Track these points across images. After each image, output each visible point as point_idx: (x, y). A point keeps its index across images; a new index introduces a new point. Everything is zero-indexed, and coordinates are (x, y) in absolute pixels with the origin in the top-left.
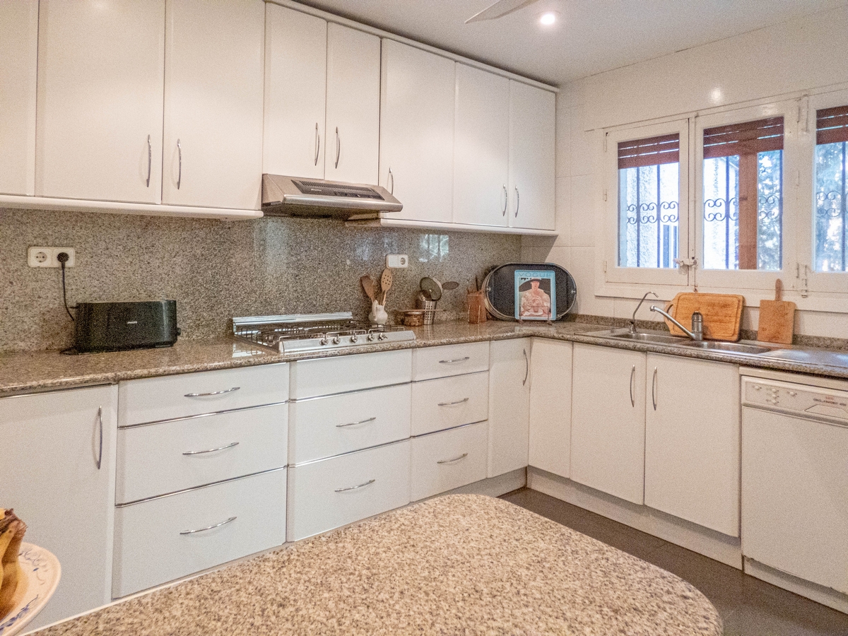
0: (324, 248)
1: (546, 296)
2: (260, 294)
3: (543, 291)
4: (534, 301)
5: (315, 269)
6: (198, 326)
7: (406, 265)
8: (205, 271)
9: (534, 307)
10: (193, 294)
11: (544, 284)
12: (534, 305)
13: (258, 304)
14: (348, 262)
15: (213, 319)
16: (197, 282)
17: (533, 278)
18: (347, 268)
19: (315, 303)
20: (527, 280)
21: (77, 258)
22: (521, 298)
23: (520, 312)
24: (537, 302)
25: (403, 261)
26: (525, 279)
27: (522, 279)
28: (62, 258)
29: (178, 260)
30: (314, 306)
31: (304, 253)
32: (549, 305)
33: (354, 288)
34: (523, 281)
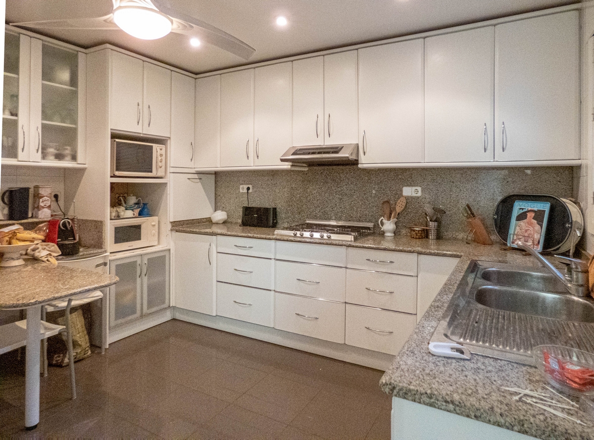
0: (358, 183)
1: (537, 227)
2: (322, 208)
3: (536, 222)
4: (526, 231)
5: (352, 195)
6: (294, 221)
7: (419, 194)
8: (297, 195)
9: (525, 236)
10: (292, 206)
11: (539, 216)
12: (526, 235)
13: (321, 214)
14: (374, 192)
15: (300, 219)
16: (293, 200)
17: (530, 209)
18: (373, 195)
19: (352, 215)
20: (524, 210)
21: (253, 189)
22: (515, 227)
23: (513, 239)
24: (529, 232)
25: (417, 191)
26: (523, 209)
27: (520, 209)
28: (248, 189)
29: (286, 189)
30: (352, 217)
31: (345, 186)
32: (539, 236)
33: (378, 208)
34: (521, 211)
